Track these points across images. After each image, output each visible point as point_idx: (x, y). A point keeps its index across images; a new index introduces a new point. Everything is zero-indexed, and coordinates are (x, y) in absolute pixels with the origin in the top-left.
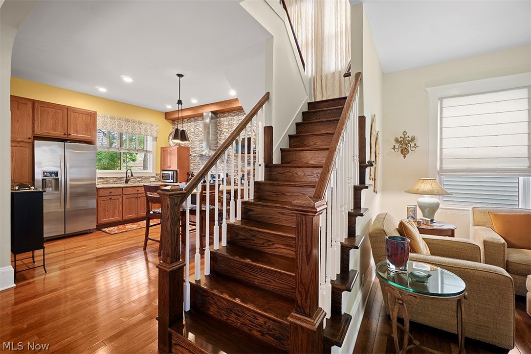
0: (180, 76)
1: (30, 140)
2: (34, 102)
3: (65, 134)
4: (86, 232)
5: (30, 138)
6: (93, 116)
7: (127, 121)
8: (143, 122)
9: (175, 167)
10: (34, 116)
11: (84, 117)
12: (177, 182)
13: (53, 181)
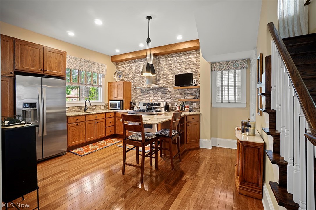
0: (149, 18)
1: (12, 75)
2: (15, 40)
3: (42, 70)
4: (59, 155)
5: (11, 73)
6: (63, 55)
7: (86, 61)
8: (97, 62)
9: (121, 98)
10: (14, 53)
11: (57, 56)
12: (123, 109)
13: (32, 111)
